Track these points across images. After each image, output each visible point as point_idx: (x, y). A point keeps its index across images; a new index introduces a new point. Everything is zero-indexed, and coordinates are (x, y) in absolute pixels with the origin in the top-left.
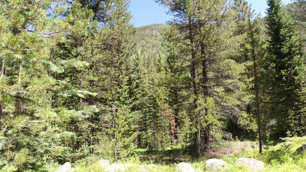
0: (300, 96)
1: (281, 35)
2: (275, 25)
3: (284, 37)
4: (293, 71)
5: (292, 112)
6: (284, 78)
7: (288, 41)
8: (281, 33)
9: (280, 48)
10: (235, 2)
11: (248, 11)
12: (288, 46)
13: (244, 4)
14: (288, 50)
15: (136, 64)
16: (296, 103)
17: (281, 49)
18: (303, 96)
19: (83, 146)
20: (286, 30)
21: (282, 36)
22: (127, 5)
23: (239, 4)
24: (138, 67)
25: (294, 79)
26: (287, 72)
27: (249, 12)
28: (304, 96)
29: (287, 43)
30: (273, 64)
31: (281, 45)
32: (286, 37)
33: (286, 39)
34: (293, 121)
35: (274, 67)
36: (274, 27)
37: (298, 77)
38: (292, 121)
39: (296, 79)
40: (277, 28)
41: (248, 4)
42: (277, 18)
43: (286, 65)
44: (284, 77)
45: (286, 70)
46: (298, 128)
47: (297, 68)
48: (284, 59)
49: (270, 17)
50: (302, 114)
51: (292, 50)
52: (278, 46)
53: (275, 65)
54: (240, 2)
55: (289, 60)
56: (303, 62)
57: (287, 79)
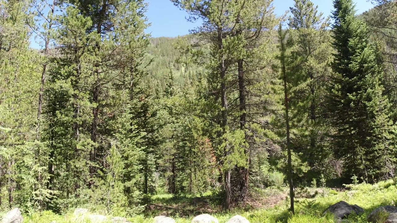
0: (374, 128)
1: (349, 47)
2: (343, 33)
3: (354, 50)
4: (365, 94)
5: (361, 149)
6: (352, 104)
7: (359, 54)
8: (350, 43)
9: (347, 64)
10: (297, 3)
11: (312, 15)
12: (359, 61)
13: (308, 6)
14: (359, 66)
15: (169, 84)
16: (369, 138)
17: (349, 65)
18: (377, 128)
19: (79, 191)
20: (357, 40)
21: (351, 47)
22: (144, 9)
23: (301, 6)
24: (171, 89)
25: (366, 106)
26: (357, 96)
27: (314, 16)
28: (379, 129)
29: (358, 57)
30: (338, 86)
31: (350, 59)
32: (357, 49)
33: (356, 52)
34: (364, 162)
35: (339, 89)
36: (341, 35)
37: (371, 102)
38: (362, 161)
39: (368, 105)
40: (345, 37)
41: (313, 6)
42: (345, 24)
43: (356, 86)
44: (353, 102)
45: (354, 93)
46: (371, 172)
47: (369, 90)
48: (352, 79)
49: (336, 22)
50: (375, 152)
51: (364, 67)
52: (346, 61)
53: (340, 87)
54: (304, 3)
55: (360, 79)
56: (378, 83)
57: (356, 106)
